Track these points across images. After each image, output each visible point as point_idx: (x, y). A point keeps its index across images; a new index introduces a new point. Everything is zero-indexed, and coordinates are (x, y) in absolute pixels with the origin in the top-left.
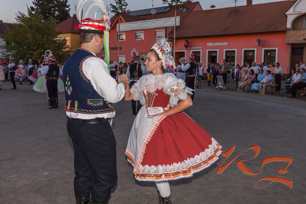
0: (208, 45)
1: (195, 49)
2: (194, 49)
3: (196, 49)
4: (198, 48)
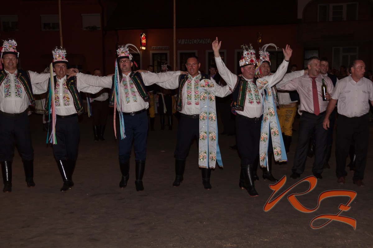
0: (179, 42)
2: (155, 50)
3: (159, 49)
4: (164, 48)
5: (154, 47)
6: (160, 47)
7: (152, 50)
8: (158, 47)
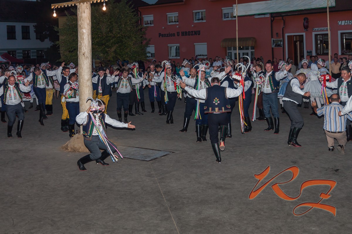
0: (340, 23)
1: (319, 31)
2: (317, 31)
3: (321, 31)
4: (325, 29)
5: (317, 29)
6: (322, 28)
7: (314, 31)
8: (320, 28)
